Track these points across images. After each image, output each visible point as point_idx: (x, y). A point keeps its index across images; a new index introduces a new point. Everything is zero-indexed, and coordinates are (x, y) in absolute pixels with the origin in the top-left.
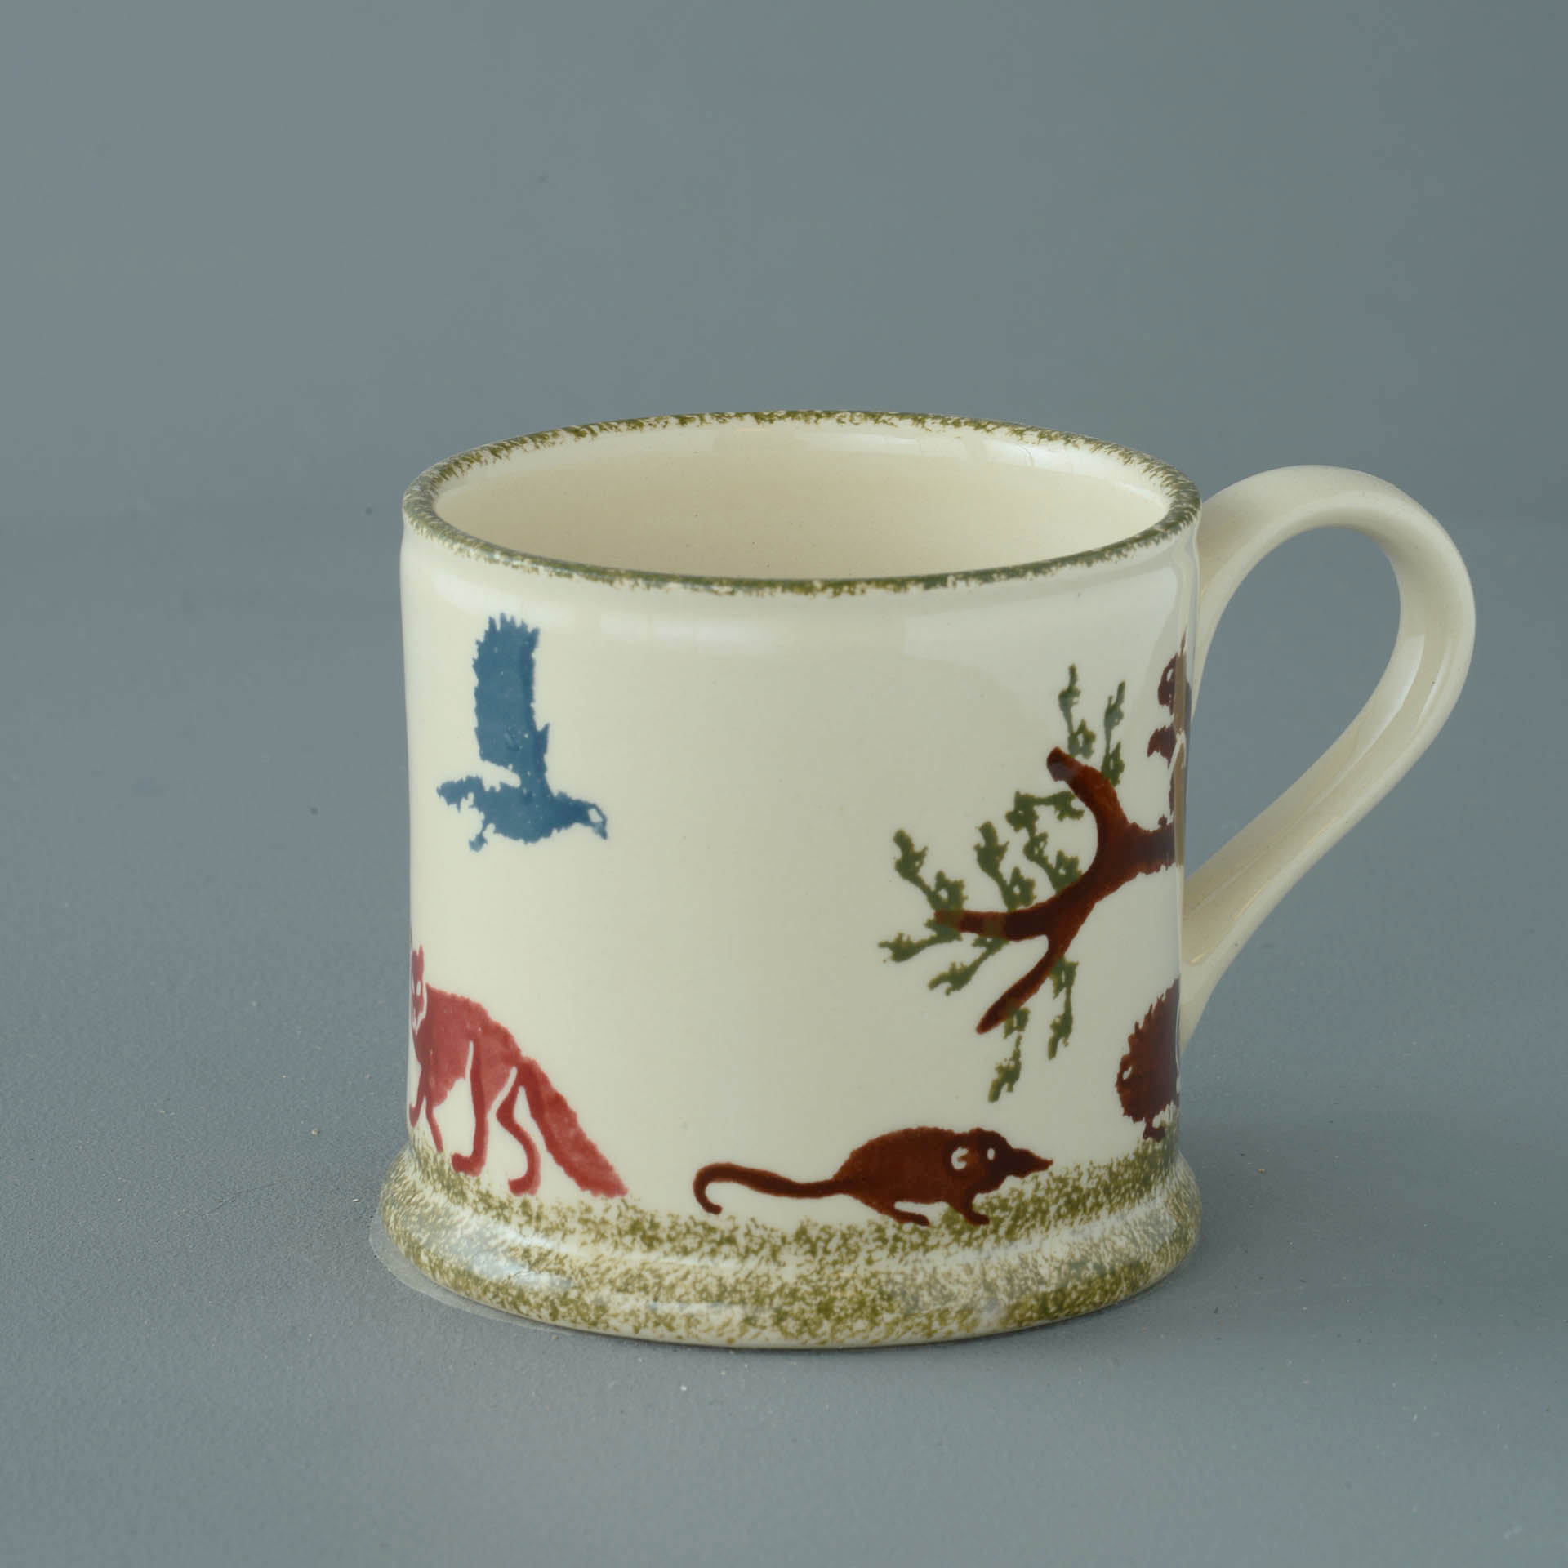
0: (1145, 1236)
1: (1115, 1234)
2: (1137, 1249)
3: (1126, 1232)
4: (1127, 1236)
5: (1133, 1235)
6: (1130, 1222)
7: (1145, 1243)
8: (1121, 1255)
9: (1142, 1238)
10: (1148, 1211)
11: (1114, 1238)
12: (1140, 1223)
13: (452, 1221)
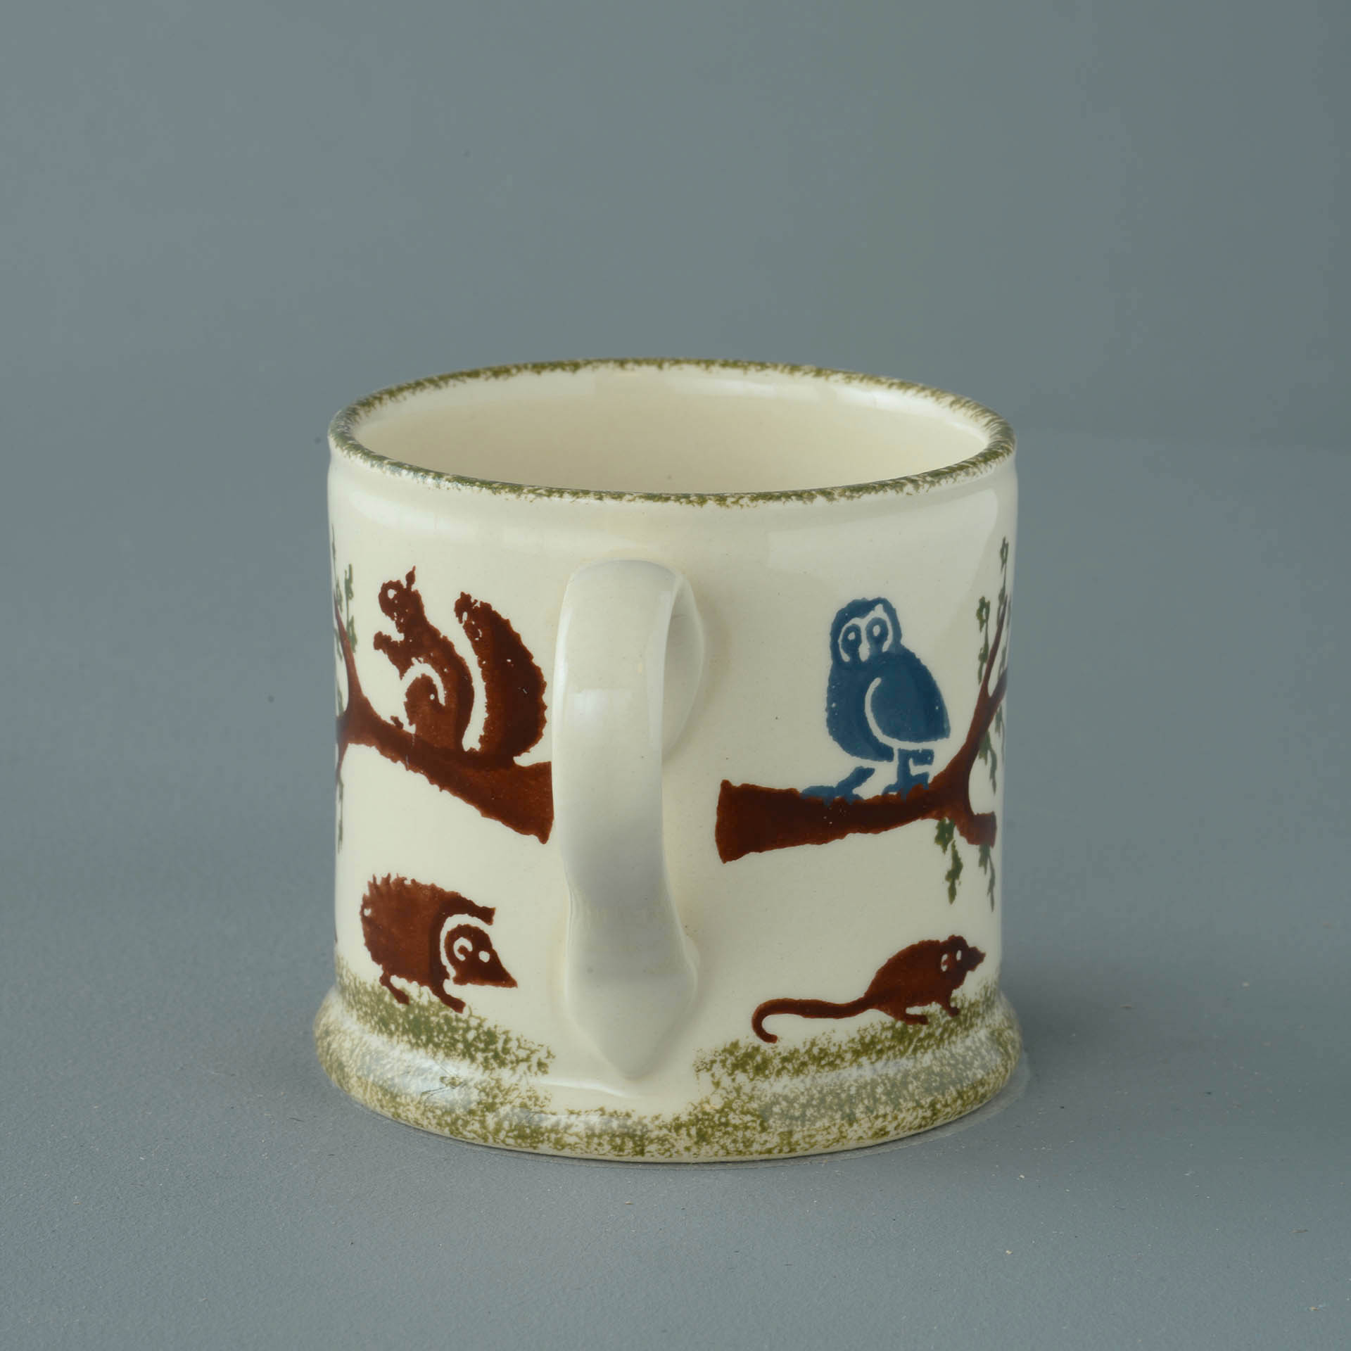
0: (360, 1057)
1: (350, 1036)
2: (349, 1059)
3: (356, 1042)
4: (353, 1045)
5: (356, 1048)
6: (364, 1040)
7: (356, 1061)
8: (340, 1052)
9: (357, 1056)
10: (381, 1048)
11: (348, 1038)
12: (368, 1047)
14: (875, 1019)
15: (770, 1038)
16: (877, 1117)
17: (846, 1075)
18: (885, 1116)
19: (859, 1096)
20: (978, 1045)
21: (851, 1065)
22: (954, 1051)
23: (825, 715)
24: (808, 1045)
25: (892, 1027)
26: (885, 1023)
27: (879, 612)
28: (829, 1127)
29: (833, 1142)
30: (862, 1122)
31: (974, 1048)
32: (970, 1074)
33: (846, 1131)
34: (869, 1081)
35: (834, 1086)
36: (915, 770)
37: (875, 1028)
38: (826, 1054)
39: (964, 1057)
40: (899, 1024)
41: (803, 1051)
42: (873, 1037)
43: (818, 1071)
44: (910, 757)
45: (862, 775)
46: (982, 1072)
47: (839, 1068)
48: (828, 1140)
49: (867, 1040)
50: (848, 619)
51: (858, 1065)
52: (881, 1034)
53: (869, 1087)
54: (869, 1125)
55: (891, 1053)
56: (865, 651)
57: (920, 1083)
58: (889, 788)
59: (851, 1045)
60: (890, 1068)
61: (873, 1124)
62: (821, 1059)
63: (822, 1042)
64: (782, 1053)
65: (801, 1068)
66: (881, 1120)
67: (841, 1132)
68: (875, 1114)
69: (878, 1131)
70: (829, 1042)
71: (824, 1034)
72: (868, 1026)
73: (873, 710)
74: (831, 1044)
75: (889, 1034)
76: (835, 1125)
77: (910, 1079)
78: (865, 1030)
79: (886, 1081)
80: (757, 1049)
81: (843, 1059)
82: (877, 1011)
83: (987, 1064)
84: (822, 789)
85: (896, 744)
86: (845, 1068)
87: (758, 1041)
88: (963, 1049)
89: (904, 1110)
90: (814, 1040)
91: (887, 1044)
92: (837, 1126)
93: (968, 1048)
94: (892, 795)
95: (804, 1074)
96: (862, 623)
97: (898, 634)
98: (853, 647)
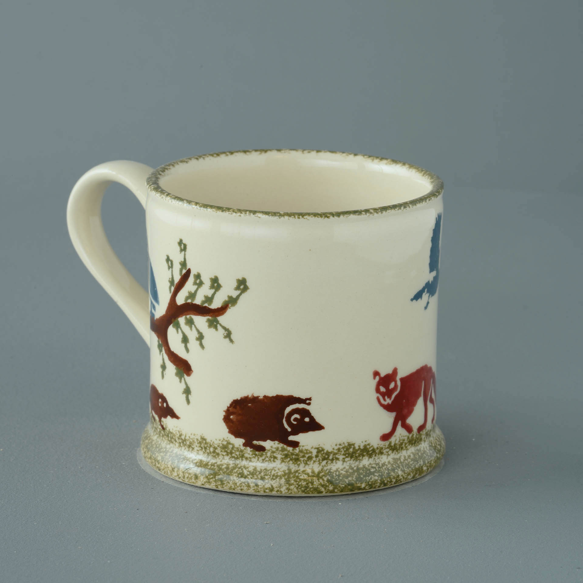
13: (422, 450)
20: (170, 451)
22: (162, 443)
31: (167, 450)
32: (157, 454)
39: (162, 448)
46: (160, 458)
83: (165, 458)
88: (164, 446)
93: (166, 448)
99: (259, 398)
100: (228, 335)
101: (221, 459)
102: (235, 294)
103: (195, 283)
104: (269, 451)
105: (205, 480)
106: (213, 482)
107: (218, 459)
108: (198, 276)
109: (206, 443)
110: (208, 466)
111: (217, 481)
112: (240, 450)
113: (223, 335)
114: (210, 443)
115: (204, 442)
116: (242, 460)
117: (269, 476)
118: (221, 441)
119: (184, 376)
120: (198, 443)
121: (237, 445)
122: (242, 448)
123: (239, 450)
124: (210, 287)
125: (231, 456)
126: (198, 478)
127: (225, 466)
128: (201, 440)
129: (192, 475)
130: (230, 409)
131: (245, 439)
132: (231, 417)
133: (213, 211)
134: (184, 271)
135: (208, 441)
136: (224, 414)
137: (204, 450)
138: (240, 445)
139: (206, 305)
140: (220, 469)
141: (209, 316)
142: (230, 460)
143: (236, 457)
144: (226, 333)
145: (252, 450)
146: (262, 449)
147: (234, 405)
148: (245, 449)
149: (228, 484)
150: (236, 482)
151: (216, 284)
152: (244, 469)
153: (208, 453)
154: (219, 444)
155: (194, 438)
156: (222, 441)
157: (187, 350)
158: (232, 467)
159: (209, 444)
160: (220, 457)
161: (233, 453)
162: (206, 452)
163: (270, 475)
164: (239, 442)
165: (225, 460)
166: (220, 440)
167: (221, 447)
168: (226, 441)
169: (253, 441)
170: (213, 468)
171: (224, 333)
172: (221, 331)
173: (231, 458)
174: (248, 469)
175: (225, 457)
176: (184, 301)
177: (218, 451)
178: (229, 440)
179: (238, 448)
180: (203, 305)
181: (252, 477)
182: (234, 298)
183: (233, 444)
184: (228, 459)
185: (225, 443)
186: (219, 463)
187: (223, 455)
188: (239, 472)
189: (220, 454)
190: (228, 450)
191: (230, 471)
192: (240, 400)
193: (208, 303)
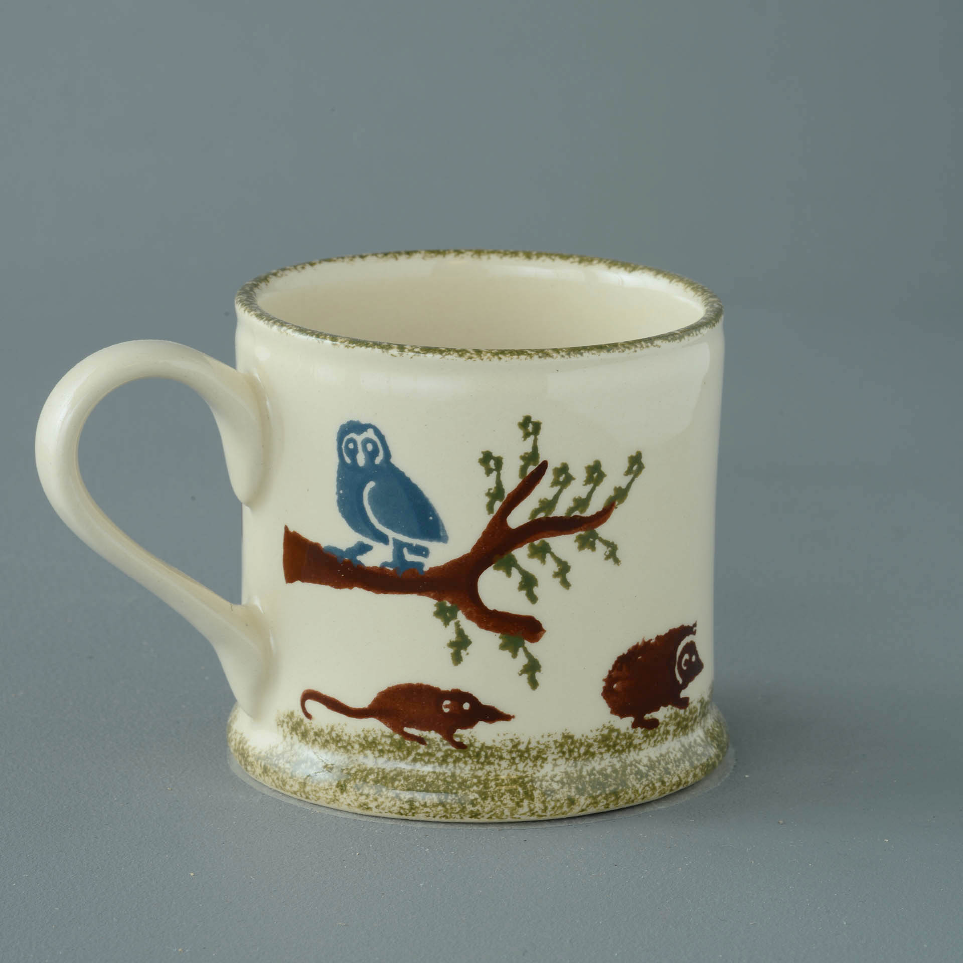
14: (375, 726)
15: (308, 716)
16: (361, 794)
17: (355, 759)
18: (368, 796)
19: (355, 776)
21: (359, 753)
23: (336, 497)
24: (329, 730)
25: (391, 737)
26: (385, 732)
27: (370, 434)
28: (327, 789)
29: (331, 801)
30: (350, 794)
33: (339, 796)
34: (368, 769)
35: (343, 764)
36: (410, 557)
37: (376, 732)
38: (340, 740)
40: (397, 737)
41: (326, 732)
42: (374, 739)
43: (336, 750)
44: (404, 547)
45: (363, 549)
47: (351, 753)
48: (327, 799)
49: (370, 739)
50: (347, 433)
51: (365, 755)
52: (381, 739)
53: (365, 773)
54: (355, 797)
55: (391, 755)
56: (361, 459)
57: (406, 783)
58: (385, 564)
59: (357, 739)
60: (388, 764)
61: (358, 798)
62: (338, 742)
63: (338, 730)
64: (315, 728)
65: (326, 744)
66: (364, 797)
67: (335, 796)
68: (361, 791)
69: (362, 804)
70: (342, 732)
71: (339, 724)
72: (371, 729)
73: (370, 503)
74: (343, 734)
75: (388, 741)
76: (331, 789)
77: (401, 778)
78: (368, 732)
79: (381, 773)
80: (302, 721)
81: (353, 747)
82: (378, 721)
84: (335, 549)
85: (391, 534)
86: (354, 754)
87: (303, 716)
89: (384, 797)
90: (333, 726)
91: (387, 748)
92: (333, 791)
94: (389, 570)
95: (327, 748)
96: (359, 438)
97: (388, 455)
98: (353, 453)
99: (652, 642)
100: (612, 553)
101: (598, 760)
102: (623, 482)
103: (555, 483)
104: (662, 724)
105: (589, 801)
106: (602, 800)
107: (593, 762)
108: (563, 469)
109: (573, 743)
110: (585, 777)
111: (609, 796)
112: (629, 736)
113: (605, 554)
114: (581, 740)
115: (570, 741)
116: (629, 751)
117: (671, 764)
118: (600, 730)
119: (524, 643)
120: (556, 748)
121: (623, 731)
122: (631, 731)
123: (627, 736)
124: (585, 481)
125: (613, 751)
126: (576, 802)
127: (609, 770)
128: (563, 741)
129: (562, 802)
130: (613, 674)
131: (633, 716)
132: (615, 686)
133: (593, 354)
134: (531, 468)
135: (575, 738)
136: (604, 684)
137: (567, 755)
138: (628, 729)
139: (577, 513)
140: (606, 776)
141: (581, 530)
142: (612, 758)
143: (621, 749)
144: (610, 551)
145: (644, 730)
146: (654, 724)
147: (619, 664)
148: (635, 732)
149: (626, 796)
150: (637, 789)
151: (595, 473)
152: (637, 765)
153: (575, 759)
154: (597, 736)
155: (548, 742)
156: (602, 730)
157: (533, 598)
158: (620, 767)
159: (579, 742)
160: (596, 758)
161: (618, 744)
162: (571, 758)
163: (671, 762)
164: (625, 724)
165: (605, 760)
166: (597, 730)
167: (599, 742)
168: (608, 728)
169: (645, 715)
170: (594, 778)
171: (606, 552)
172: (601, 549)
173: (613, 753)
174: (643, 763)
175: (604, 755)
176: (527, 519)
177: (593, 749)
178: (612, 725)
179: (625, 734)
180: (571, 515)
181: (653, 772)
182: (624, 489)
183: (618, 731)
184: (609, 757)
185: (606, 732)
186: (598, 768)
187: (601, 753)
188: (634, 772)
189: (597, 752)
190: (610, 742)
191: (622, 774)
192: (627, 653)
193: (580, 509)
